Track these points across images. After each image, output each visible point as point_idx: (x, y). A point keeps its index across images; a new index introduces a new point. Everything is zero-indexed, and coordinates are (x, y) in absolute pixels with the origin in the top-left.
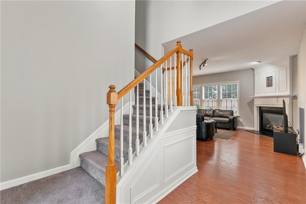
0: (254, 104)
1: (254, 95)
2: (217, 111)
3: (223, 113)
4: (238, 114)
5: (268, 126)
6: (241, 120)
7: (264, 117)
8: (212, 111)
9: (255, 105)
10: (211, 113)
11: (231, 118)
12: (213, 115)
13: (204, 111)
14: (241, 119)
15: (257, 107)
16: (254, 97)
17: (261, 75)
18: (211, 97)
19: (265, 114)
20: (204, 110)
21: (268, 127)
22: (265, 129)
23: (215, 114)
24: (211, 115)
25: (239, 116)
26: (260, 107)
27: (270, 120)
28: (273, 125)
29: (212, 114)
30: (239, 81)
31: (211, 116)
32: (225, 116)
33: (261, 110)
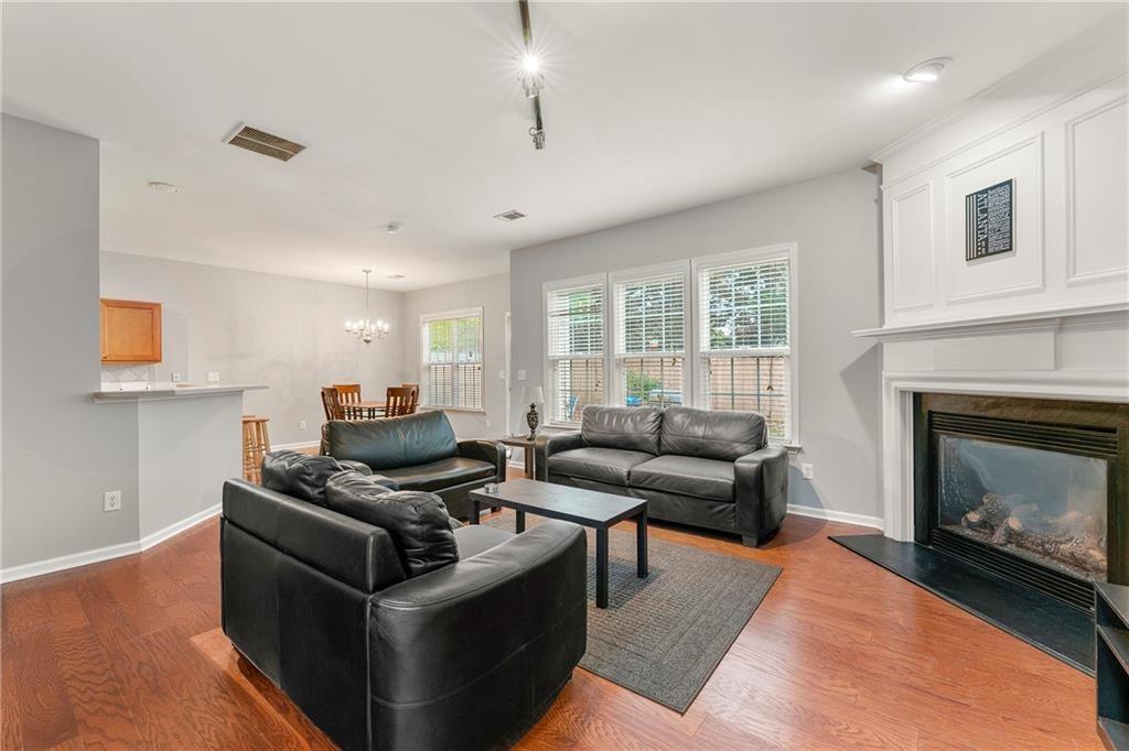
0: (885, 374)
1: (882, 322)
2: (678, 418)
3: (709, 433)
4: (793, 434)
5: (974, 517)
6: (806, 467)
7: (942, 459)
8: (651, 417)
9: (891, 379)
10: (647, 428)
11: (745, 465)
12: (659, 442)
13: (610, 421)
14: (810, 466)
15: (903, 393)
16: (876, 330)
17: (924, 188)
18: (655, 343)
19: (949, 440)
20: (611, 412)
21: (971, 526)
22: (951, 533)
23: (669, 439)
24: (646, 440)
25: (795, 444)
26: (918, 397)
27: (986, 479)
28: (1005, 515)
29: (653, 438)
30: (793, 247)
31: (645, 447)
32: (717, 447)
33: (925, 411)
